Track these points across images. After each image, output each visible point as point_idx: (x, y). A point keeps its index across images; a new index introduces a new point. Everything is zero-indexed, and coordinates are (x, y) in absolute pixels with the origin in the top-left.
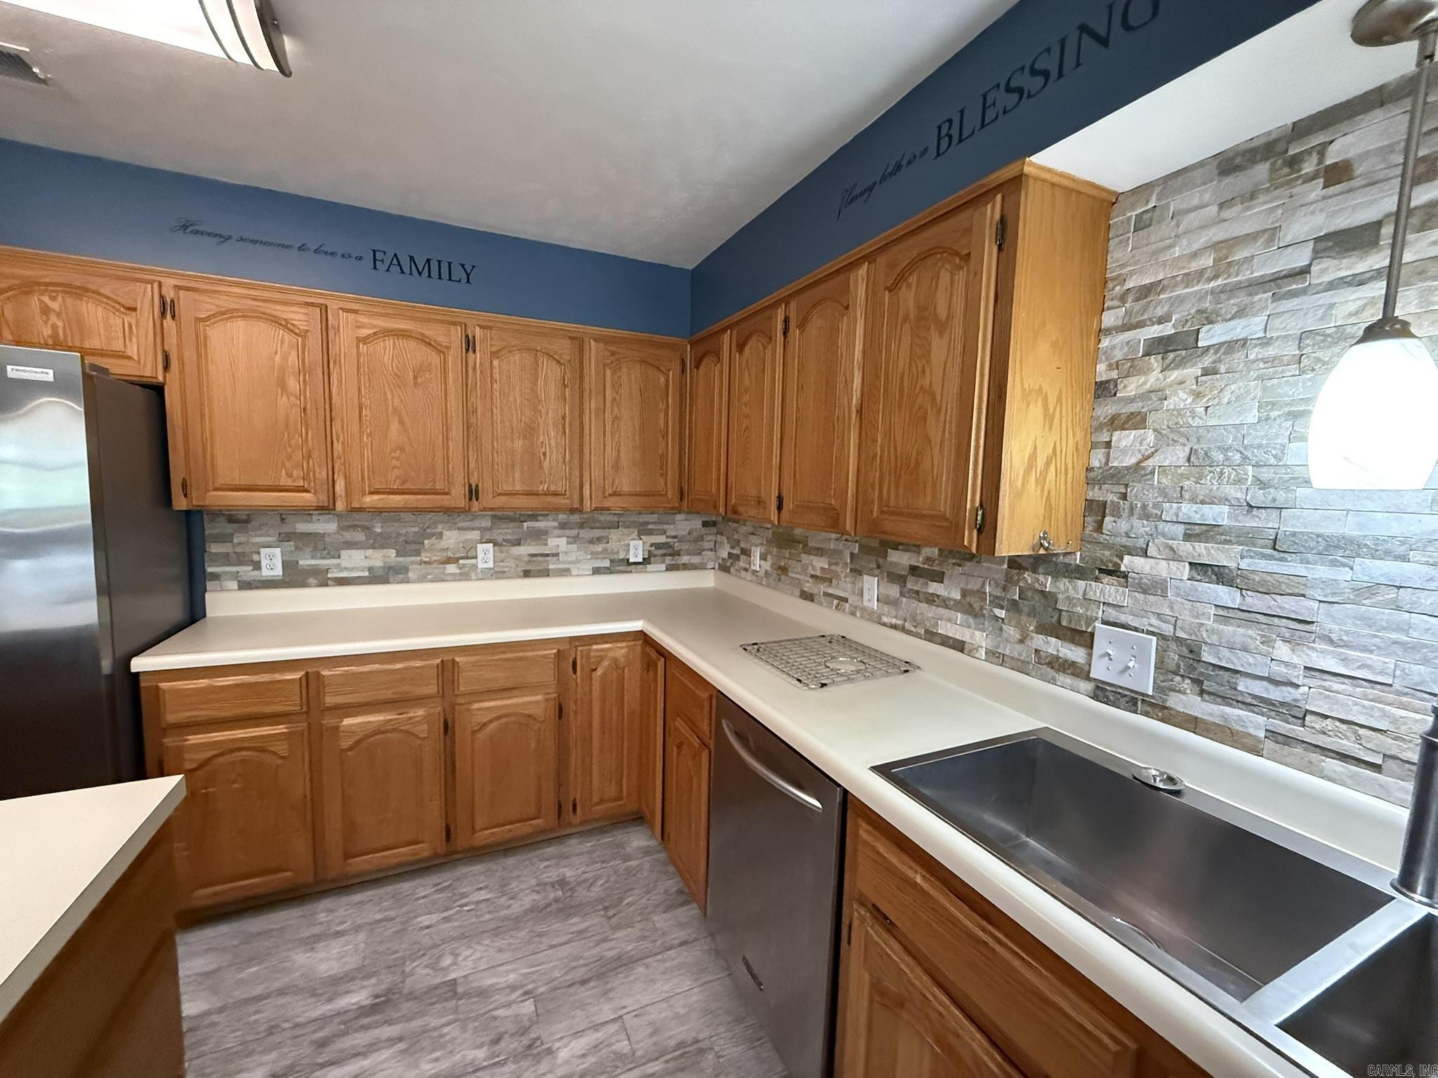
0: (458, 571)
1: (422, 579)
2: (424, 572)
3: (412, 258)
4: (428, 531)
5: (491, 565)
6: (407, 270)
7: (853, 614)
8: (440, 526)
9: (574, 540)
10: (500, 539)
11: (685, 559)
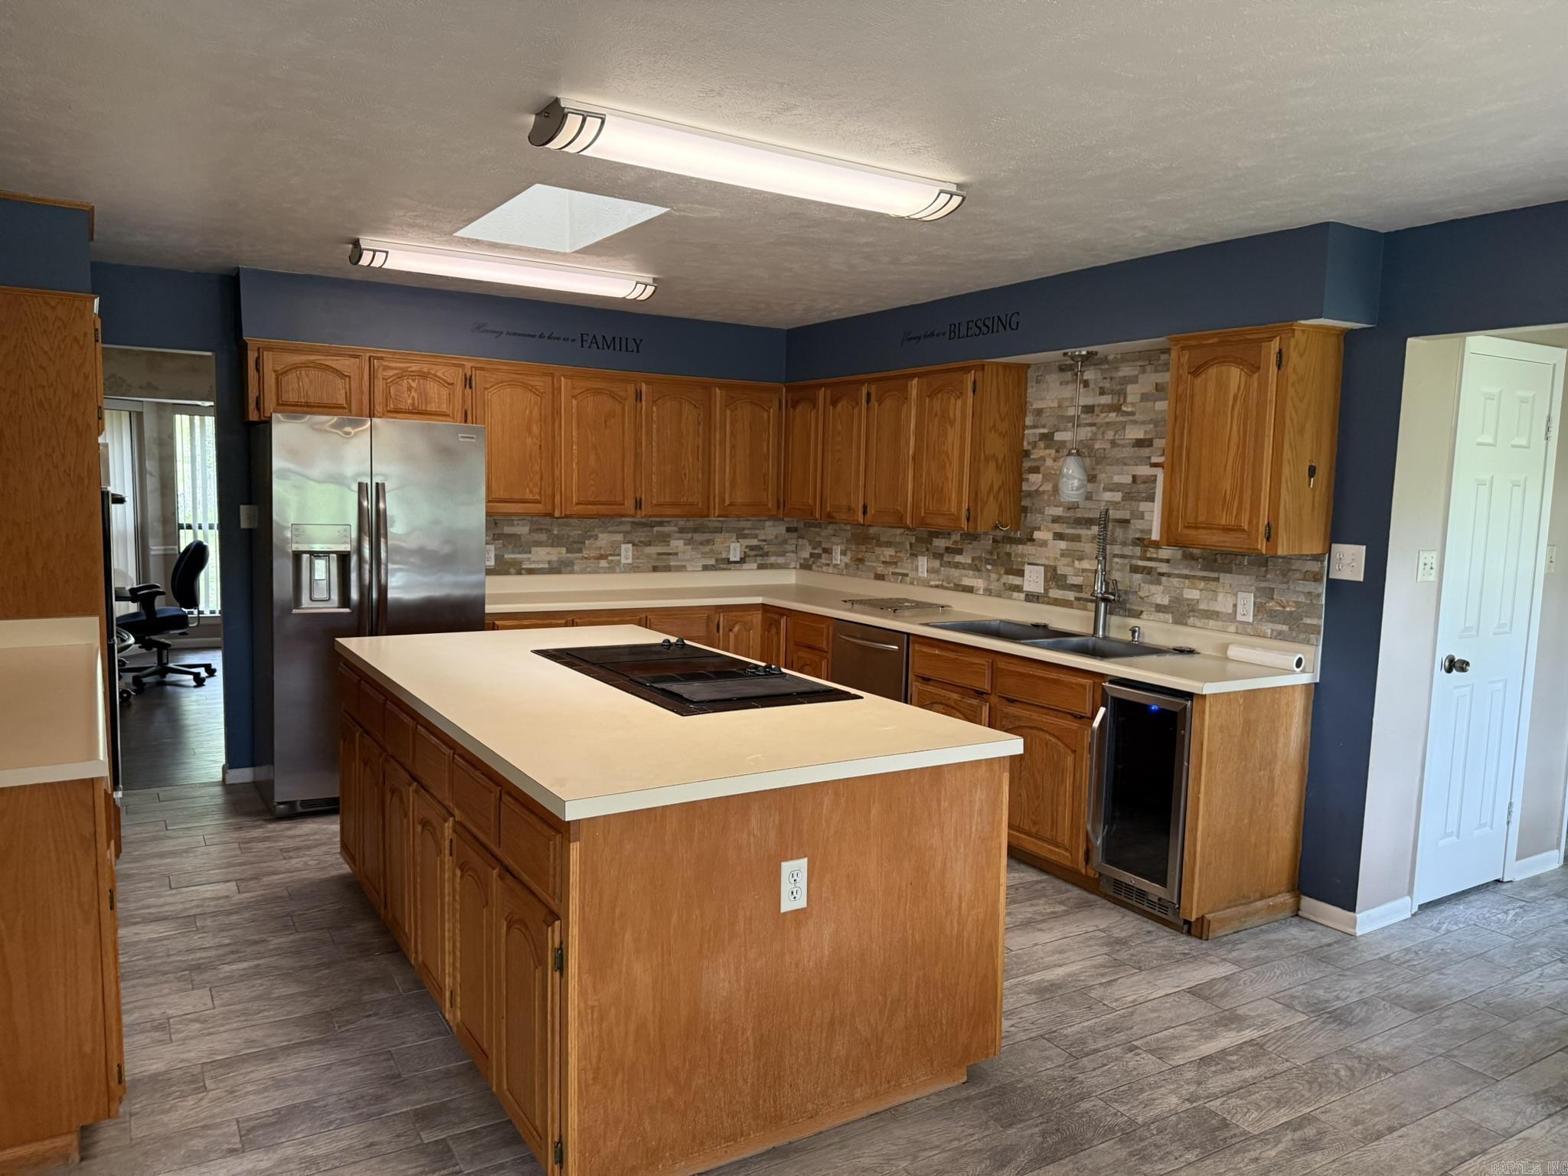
0: (607, 565)
1: (583, 571)
2: (584, 566)
3: (604, 337)
4: (589, 533)
5: (630, 561)
6: (601, 346)
7: (912, 583)
8: (596, 530)
9: (690, 542)
10: (636, 541)
11: (772, 559)
